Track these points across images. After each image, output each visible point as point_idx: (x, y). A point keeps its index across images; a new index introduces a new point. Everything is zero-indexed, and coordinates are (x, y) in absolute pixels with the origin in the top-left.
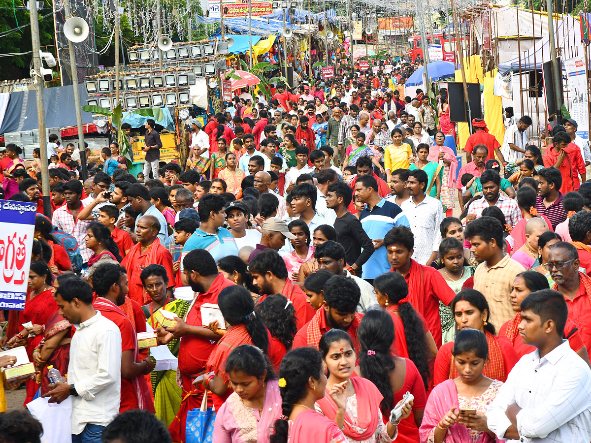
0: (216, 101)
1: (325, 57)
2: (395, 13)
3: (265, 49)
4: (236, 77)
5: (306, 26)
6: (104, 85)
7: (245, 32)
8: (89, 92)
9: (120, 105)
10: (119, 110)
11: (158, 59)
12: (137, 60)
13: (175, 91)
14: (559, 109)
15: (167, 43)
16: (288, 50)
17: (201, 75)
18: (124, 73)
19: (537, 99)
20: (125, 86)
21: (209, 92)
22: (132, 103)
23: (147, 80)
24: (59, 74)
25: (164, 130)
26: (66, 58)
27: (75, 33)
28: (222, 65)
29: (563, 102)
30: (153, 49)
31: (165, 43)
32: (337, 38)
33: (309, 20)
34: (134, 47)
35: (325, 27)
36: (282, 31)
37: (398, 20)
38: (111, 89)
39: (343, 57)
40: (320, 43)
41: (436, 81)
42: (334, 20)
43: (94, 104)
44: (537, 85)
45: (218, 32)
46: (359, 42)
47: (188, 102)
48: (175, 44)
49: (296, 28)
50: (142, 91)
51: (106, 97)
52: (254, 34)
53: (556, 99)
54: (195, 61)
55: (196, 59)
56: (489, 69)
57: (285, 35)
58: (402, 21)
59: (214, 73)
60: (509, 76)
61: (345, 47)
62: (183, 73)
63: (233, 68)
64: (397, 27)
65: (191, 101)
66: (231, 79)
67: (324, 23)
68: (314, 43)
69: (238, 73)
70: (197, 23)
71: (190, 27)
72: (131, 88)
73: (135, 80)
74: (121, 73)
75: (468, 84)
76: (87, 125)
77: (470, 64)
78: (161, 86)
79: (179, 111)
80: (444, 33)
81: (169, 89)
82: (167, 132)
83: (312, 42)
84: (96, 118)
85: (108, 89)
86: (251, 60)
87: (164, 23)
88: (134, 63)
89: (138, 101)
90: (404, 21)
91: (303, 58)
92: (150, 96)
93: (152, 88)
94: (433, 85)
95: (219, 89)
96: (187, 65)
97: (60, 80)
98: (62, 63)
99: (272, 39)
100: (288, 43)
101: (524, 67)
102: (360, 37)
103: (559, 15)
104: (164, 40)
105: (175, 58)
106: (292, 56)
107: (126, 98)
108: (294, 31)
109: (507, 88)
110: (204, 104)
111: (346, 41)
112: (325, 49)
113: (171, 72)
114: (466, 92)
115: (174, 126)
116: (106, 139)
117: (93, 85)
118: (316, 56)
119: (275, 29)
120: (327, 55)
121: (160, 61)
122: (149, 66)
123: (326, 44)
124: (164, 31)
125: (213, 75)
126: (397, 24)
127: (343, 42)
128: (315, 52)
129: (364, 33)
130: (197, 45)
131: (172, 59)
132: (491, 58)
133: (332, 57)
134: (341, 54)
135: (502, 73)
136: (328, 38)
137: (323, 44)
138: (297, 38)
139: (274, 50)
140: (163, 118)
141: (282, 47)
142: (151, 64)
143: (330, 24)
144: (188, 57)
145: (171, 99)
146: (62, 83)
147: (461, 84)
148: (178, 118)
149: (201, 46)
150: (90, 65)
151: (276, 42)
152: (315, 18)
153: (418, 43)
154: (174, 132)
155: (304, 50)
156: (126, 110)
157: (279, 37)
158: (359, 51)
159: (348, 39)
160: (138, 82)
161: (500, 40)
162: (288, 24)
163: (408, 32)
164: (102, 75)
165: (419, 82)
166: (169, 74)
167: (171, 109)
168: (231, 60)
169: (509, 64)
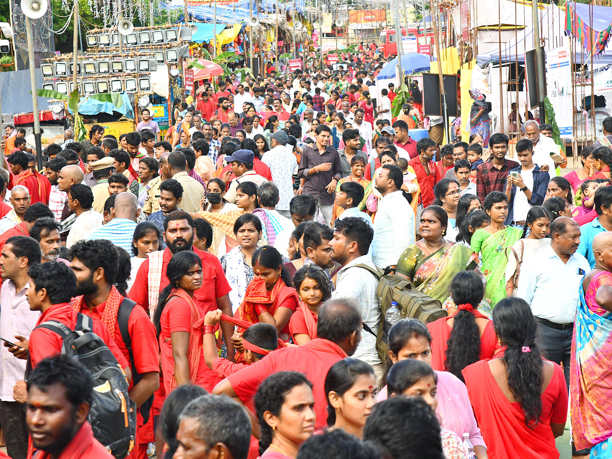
0: (178, 90)
1: (293, 49)
2: (367, 6)
3: (230, 39)
4: (199, 66)
5: (273, 16)
6: (61, 69)
7: (209, 20)
8: (44, 75)
9: (77, 89)
10: (76, 94)
11: (118, 44)
12: (96, 44)
13: (135, 77)
14: (541, 101)
15: (128, 27)
16: (254, 40)
17: (163, 61)
18: (82, 56)
19: (517, 93)
20: (83, 71)
21: (171, 80)
22: (89, 88)
23: (106, 64)
24: (13, 59)
25: (123, 118)
26: (21, 42)
27: (33, 8)
28: (185, 52)
29: (545, 93)
30: (113, 33)
31: (126, 26)
32: (305, 29)
33: (277, 10)
34: (93, 31)
35: (293, 18)
36: (248, 20)
37: (370, 13)
38: (68, 73)
39: (311, 50)
40: (288, 34)
41: (410, 75)
42: (303, 11)
43: (50, 88)
44: (517, 77)
45: (181, 19)
46: (328, 35)
47: (148, 89)
48: (136, 28)
49: (263, 18)
50: (101, 76)
51: (62, 81)
52: (218, 22)
53: (539, 91)
54: (156, 46)
55: (158, 45)
56: (467, 61)
57: (251, 24)
58: (374, 14)
59: (176, 60)
60: (488, 68)
61: (314, 40)
62: (144, 58)
63: (196, 57)
64: (369, 20)
65: (151, 89)
66: (194, 69)
67: (292, 13)
68: (282, 34)
69: (201, 62)
70: (160, 10)
71: (151, 12)
72: (89, 73)
73: (94, 64)
74: (79, 57)
75: (444, 76)
76: (42, 112)
77: (446, 55)
78: (120, 71)
79: (139, 98)
80: (418, 27)
81: (129, 75)
82: (126, 120)
83: (279, 33)
84: (52, 103)
85: (65, 74)
86: (215, 49)
87: (125, 6)
88: (93, 48)
89: (96, 86)
90: (377, 14)
91: (269, 49)
92: (109, 82)
93: (111, 74)
94: (406, 78)
95: (181, 77)
96: (148, 51)
97: (14, 65)
98: (17, 47)
99: (237, 28)
100: (254, 33)
101: (505, 59)
102: (329, 31)
103: (544, 4)
104: (125, 24)
105: (136, 43)
106: (258, 47)
107: (83, 83)
108: (261, 21)
109: (486, 81)
110: (164, 92)
111: (315, 33)
112: (292, 41)
113: (131, 57)
114: (442, 84)
115: (133, 113)
116: (61, 127)
117: (49, 68)
118: (283, 47)
119: (241, 18)
120: (294, 48)
121: (120, 46)
122: (108, 51)
123: (293, 35)
124: (125, 14)
125: (174, 63)
126: (369, 17)
127: (312, 34)
128: (282, 43)
129: (334, 26)
130: (160, 30)
131: (132, 44)
132: (470, 50)
133: (299, 50)
134: (310, 47)
135: (481, 65)
136: (296, 29)
137: (291, 35)
138: (263, 28)
139: (239, 39)
140: (122, 104)
141: (247, 36)
142: (110, 49)
143: (299, 14)
144: (149, 42)
145: (131, 85)
146: (16, 68)
147: (437, 76)
148: (137, 106)
149: (164, 32)
150: (46, 50)
151: (241, 32)
152: (283, 8)
153: (391, 37)
154: (133, 120)
155: (271, 41)
156: (84, 96)
157: (244, 26)
158: (327, 45)
159: (317, 31)
160: (97, 67)
161: (479, 29)
162: (255, 13)
163: (380, 25)
164: (59, 58)
165: (391, 75)
166: (129, 58)
167: (130, 95)
168: (194, 49)
169: (488, 56)
